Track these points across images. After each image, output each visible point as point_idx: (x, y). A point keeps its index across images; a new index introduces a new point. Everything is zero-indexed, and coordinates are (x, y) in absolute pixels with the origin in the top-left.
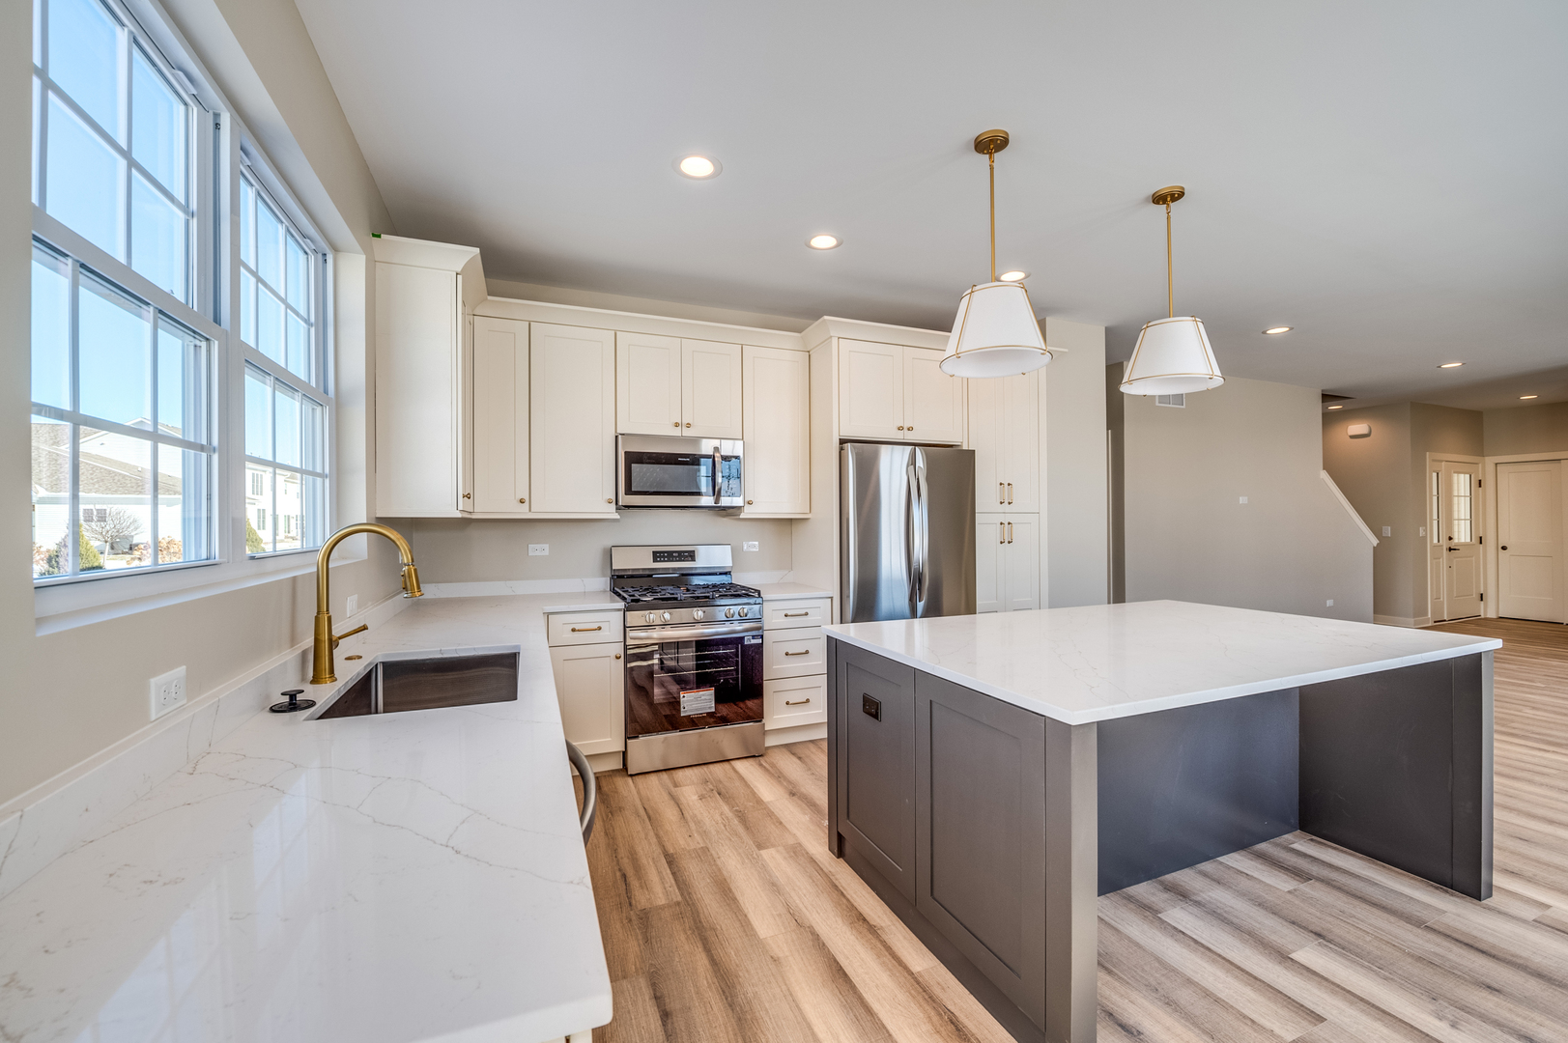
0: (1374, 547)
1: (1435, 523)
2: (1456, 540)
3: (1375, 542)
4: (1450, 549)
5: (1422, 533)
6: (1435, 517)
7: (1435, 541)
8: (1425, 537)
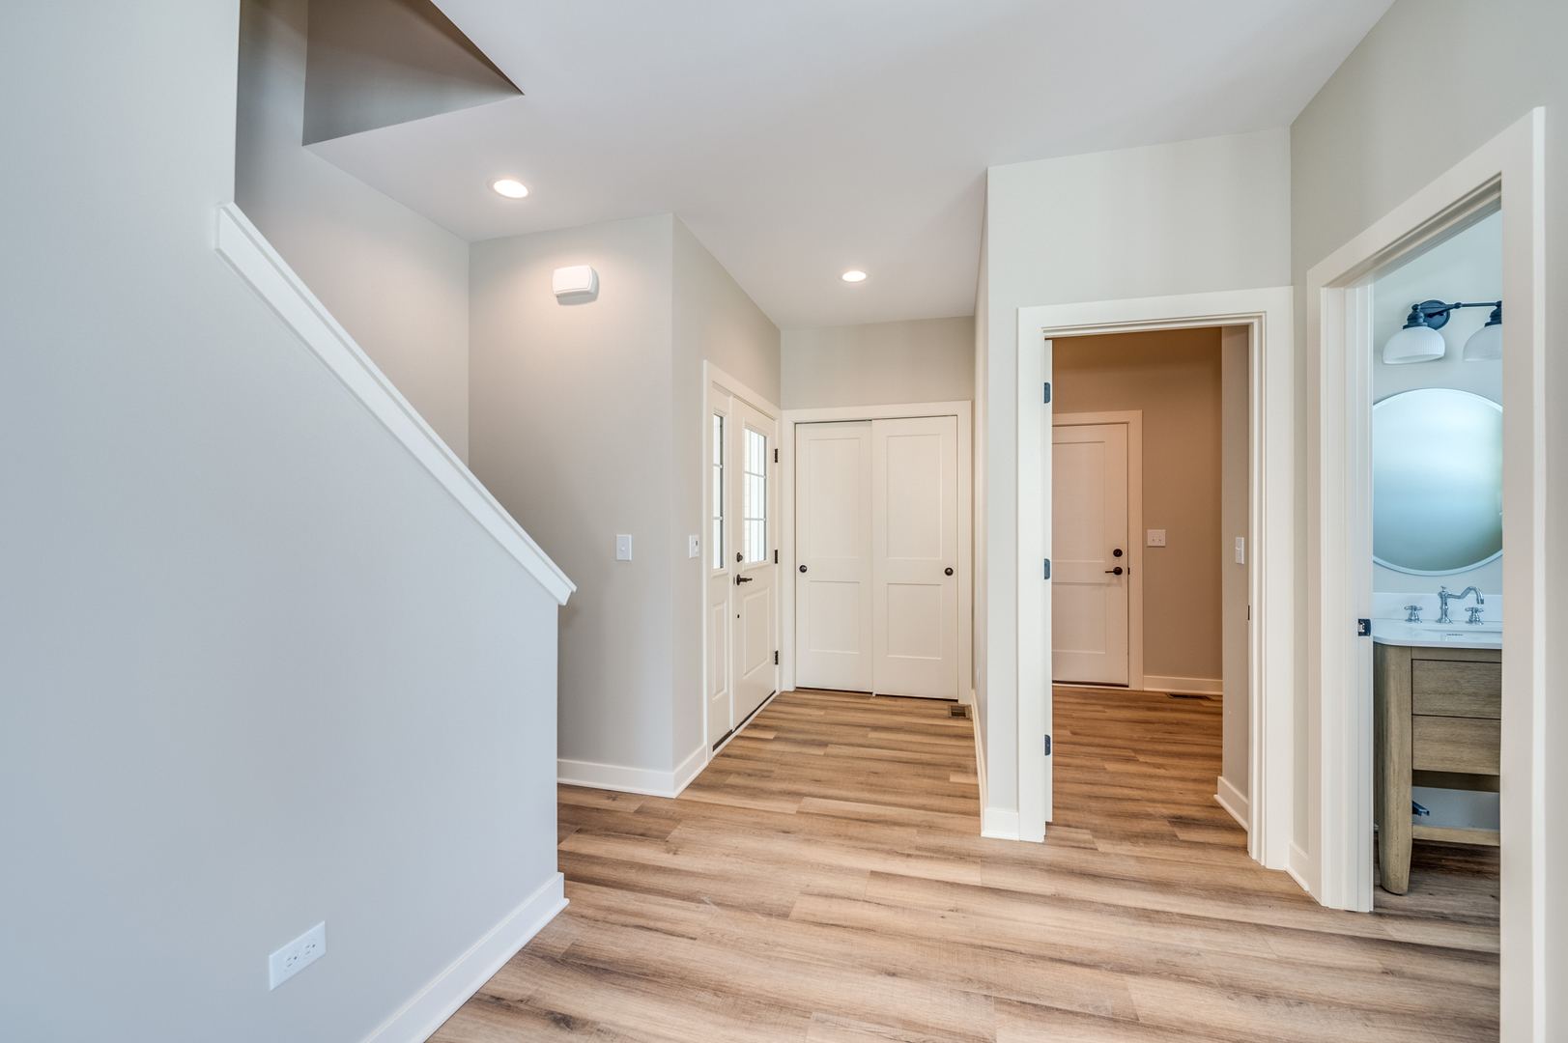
0: (560, 607)
1: (716, 524)
2: (746, 560)
3: (562, 588)
4: (739, 580)
5: (693, 550)
6: (716, 513)
7: (716, 564)
8: (698, 559)
